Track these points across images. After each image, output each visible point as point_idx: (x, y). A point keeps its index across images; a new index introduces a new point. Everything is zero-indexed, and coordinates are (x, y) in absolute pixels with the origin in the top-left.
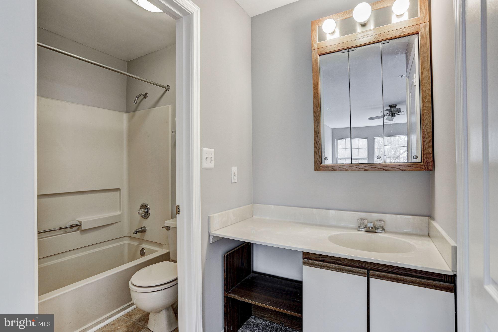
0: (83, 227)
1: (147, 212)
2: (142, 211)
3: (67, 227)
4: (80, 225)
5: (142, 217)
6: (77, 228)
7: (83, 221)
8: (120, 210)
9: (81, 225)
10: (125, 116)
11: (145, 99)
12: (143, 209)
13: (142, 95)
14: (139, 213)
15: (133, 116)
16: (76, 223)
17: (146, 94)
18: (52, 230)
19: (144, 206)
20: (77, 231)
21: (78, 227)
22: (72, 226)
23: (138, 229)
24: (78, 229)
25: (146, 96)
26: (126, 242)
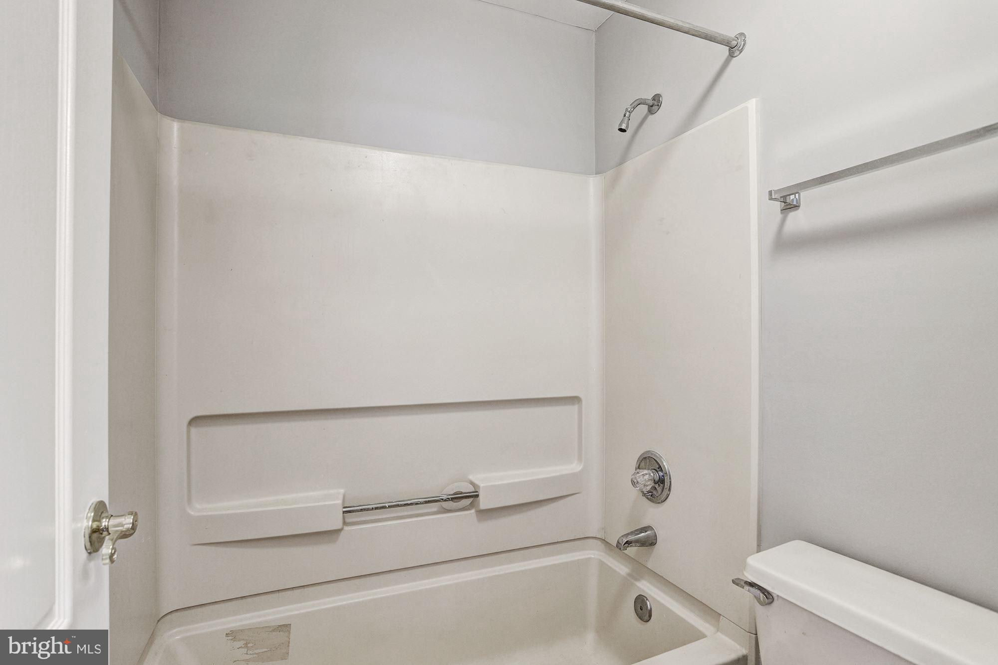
0: (484, 503)
1: (661, 481)
2: (646, 477)
3: (445, 497)
4: (475, 496)
5: (644, 495)
6: (468, 501)
7: (482, 485)
8: (580, 459)
9: (477, 496)
10: (593, 185)
11: (651, 117)
12: (646, 472)
13: (641, 102)
14: (634, 483)
15: (615, 180)
16: (467, 488)
17: (657, 98)
18: (409, 502)
19: (648, 461)
20: (469, 509)
21: (471, 499)
22: (457, 497)
23: (632, 533)
24: (471, 506)
25: (654, 105)
26: (594, 554)
